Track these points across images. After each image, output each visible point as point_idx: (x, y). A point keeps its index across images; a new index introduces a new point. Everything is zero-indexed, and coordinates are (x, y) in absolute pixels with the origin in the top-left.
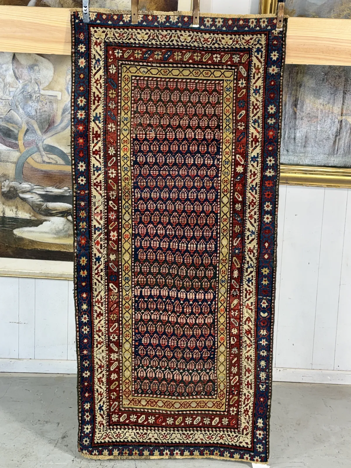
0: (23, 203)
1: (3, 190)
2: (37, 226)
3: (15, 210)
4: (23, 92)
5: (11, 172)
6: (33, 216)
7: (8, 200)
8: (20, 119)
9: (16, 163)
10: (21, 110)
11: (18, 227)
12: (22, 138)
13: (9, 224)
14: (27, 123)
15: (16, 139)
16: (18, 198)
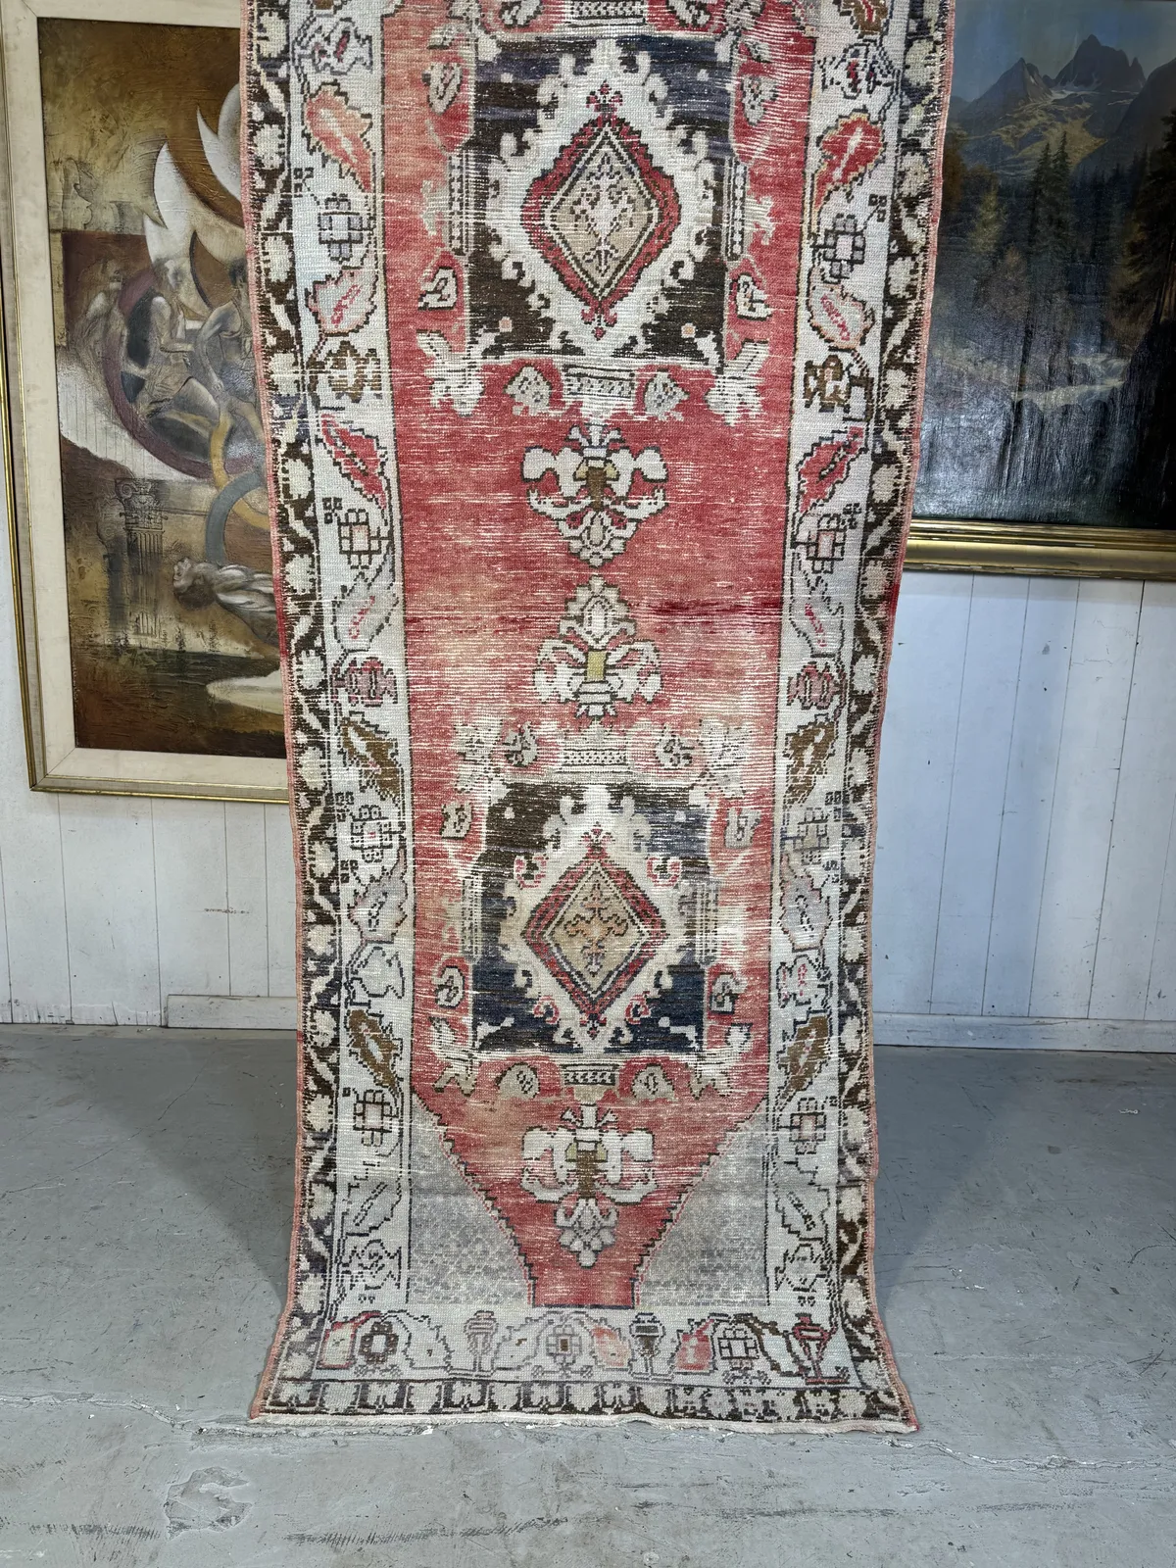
0: (231, 616)
1: (177, 584)
2: (264, 673)
3: (208, 635)
4: (220, 331)
5: (194, 537)
6: (253, 649)
7: (191, 611)
8: (213, 403)
9: (208, 516)
10: (216, 380)
11: (218, 679)
12: (220, 452)
13: (194, 671)
14: (232, 412)
15: (206, 452)
16: (214, 606)
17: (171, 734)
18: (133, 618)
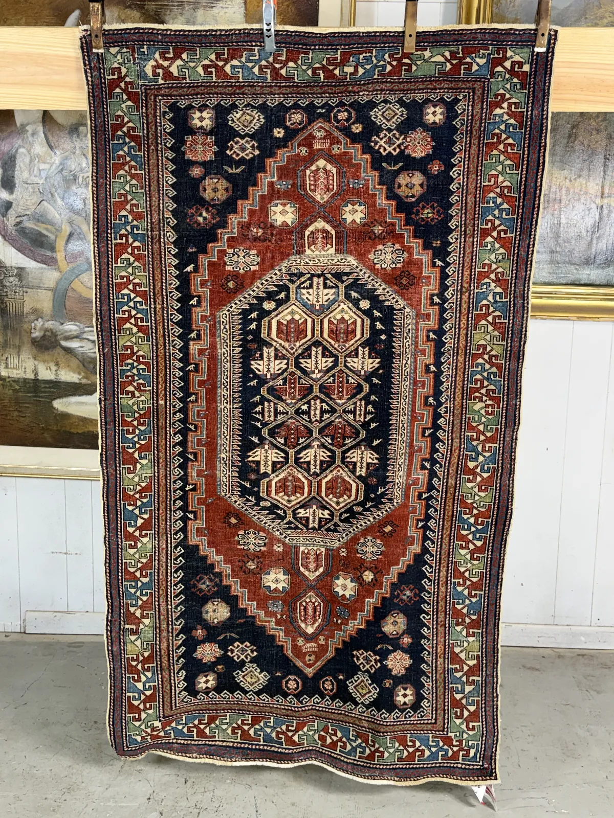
0: (68, 356)
1: (33, 335)
3: (54, 368)
4: (62, 170)
5: (45, 304)
6: (84, 377)
7: (42, 352)
8: (58, 216)
9: (54, 290)
10: (59, 201)
11: (60, 397)
12: (62, 248)
14: (71, 222)
15: (53, 249)
16: (59, 350)
17: (28, 434)
18: (4, 358)
